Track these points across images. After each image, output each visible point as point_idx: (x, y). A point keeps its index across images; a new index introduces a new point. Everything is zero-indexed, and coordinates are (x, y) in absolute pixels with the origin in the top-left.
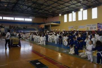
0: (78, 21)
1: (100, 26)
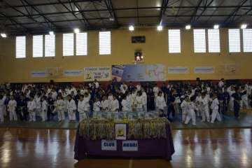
0: (63, 57)
1: (117, 72)
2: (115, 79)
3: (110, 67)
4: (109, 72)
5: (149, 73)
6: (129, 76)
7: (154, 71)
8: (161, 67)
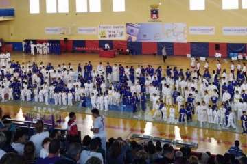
0: (77, 14)
1: (132, 31)
2: (130, 38)
3: (125, 25)
4: (124, 30)
5: (167, 34)
6: (145, 36)
7: (173, 31)
8: (181, 26)
